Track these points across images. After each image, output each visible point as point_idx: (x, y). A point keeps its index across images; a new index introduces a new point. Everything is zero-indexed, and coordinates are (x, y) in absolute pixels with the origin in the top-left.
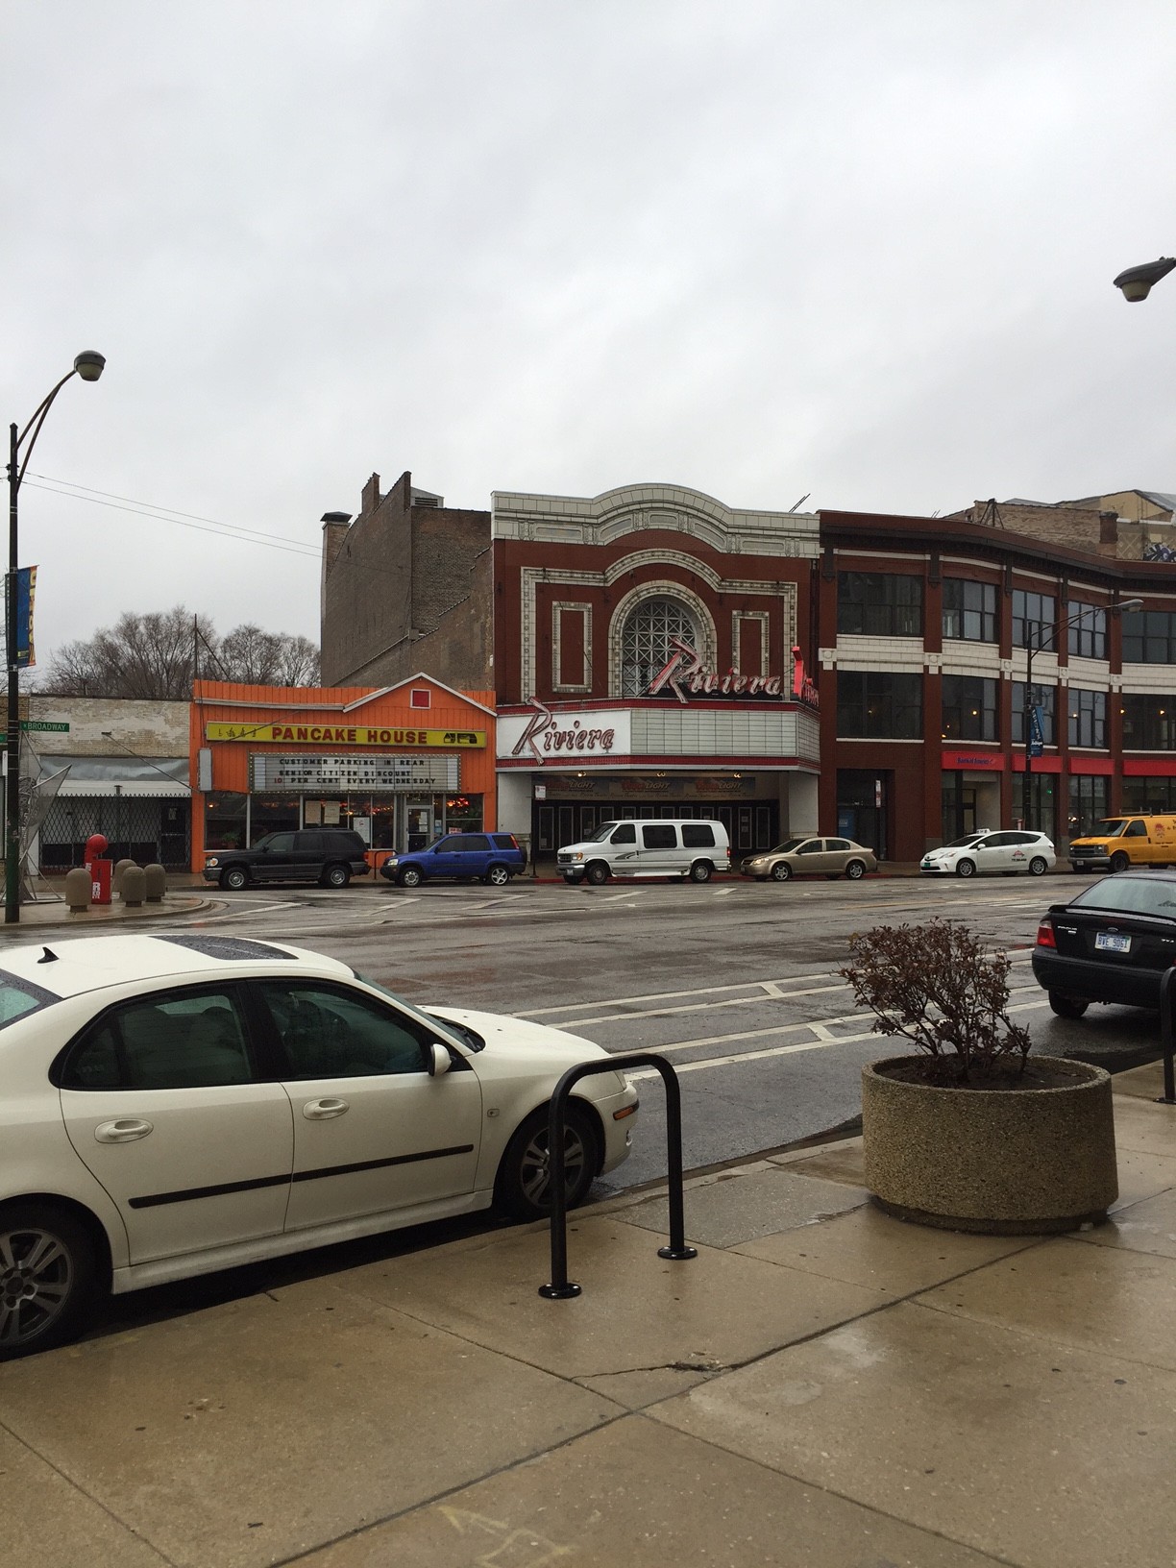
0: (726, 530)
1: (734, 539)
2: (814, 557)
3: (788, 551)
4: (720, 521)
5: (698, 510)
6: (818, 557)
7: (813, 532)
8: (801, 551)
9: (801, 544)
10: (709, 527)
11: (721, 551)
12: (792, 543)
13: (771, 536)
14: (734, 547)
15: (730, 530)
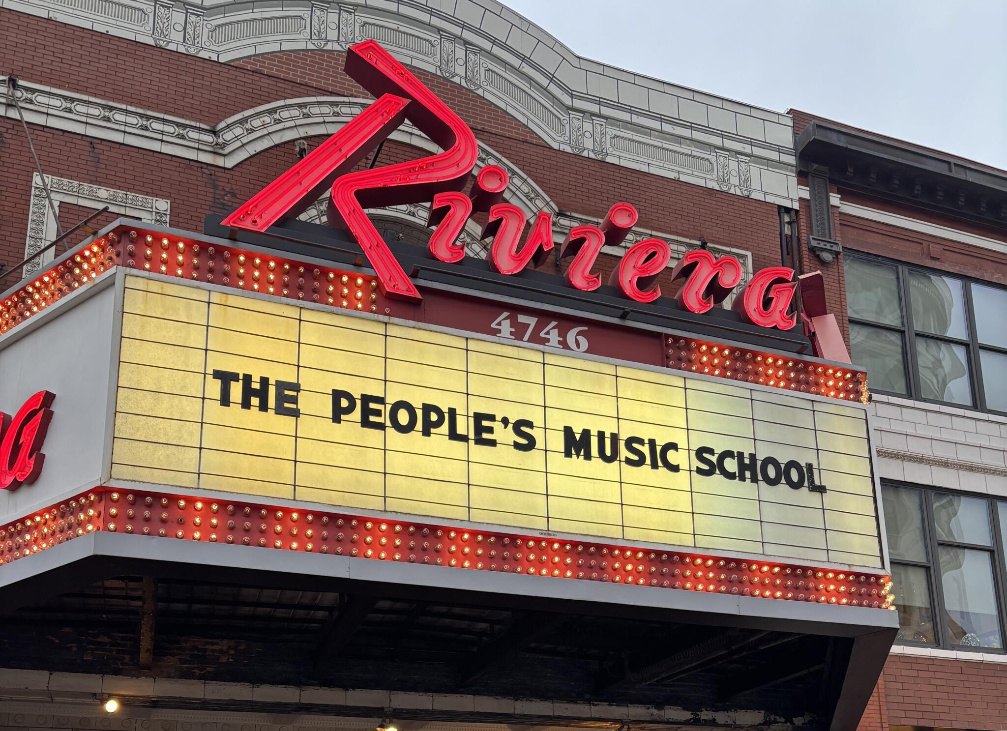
0: (567, 101)
1: (588, 126)
2: (787, 204)
3: (723, 180)
4: (552, 79)
5: (494, 41)
6: (796, 206)
7: (779, 149)
8: (755, 184)
9: (754, 170)
10: (523, 85)
11: (555, 146)
12: (733, 164)
13: (679, 139)
14: (588, 143)
15: (578, 104)
